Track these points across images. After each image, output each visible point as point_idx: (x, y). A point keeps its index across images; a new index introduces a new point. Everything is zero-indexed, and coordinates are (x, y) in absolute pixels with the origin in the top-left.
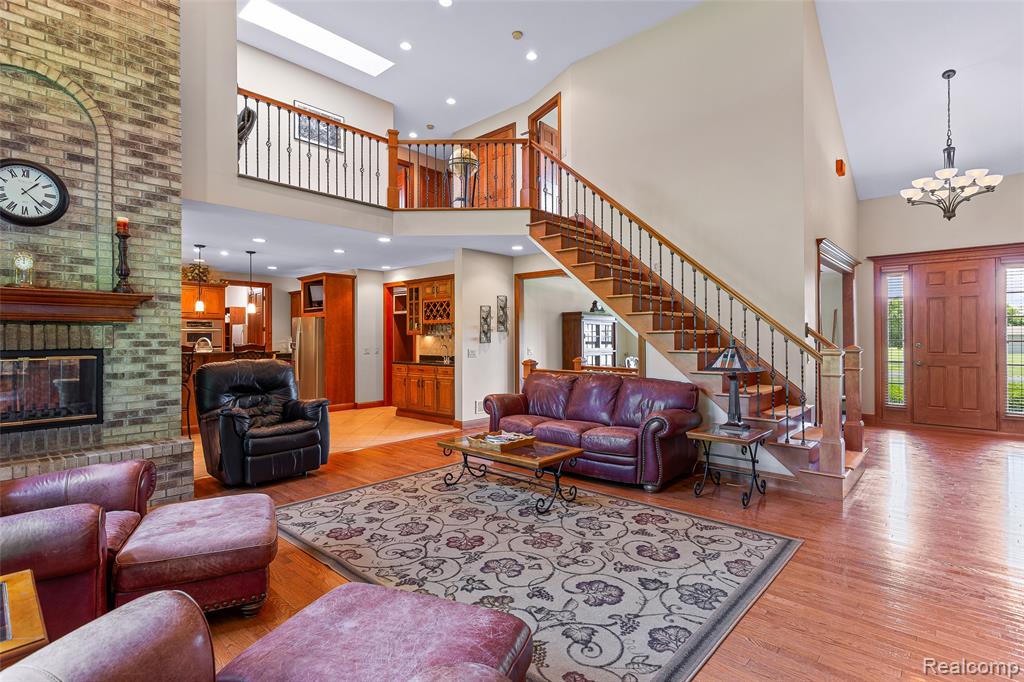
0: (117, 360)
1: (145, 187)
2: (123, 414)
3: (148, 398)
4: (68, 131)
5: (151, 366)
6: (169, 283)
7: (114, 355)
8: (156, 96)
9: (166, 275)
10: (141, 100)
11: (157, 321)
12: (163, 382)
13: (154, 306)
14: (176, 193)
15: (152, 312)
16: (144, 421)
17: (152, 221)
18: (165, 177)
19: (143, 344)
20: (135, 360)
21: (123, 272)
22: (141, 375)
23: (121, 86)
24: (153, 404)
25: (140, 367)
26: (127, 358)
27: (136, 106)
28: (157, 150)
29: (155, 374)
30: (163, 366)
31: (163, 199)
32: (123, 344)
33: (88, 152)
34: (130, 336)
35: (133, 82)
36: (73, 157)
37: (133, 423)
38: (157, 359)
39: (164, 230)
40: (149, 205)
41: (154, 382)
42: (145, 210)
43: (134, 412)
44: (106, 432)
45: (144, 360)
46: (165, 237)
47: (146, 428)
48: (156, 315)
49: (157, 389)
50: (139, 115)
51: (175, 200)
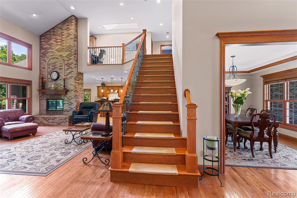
0: (65, 101)
1: (68, 71)
2: (66, 110)
3: (69, 108)
4: (59, 65)
5: (69, 102)
6: (72, 88)
7: (65, 100)
8: (70, 55)
9: (71, 86)
10: (68, 57)
11: (70, 94)
12: (71, 105)
13: (70, 92)
14: (73, 71)
15: (69, 93)
16: (69, 112)
17: (69, 77)
18: (71, 69)
19: (69, 98)
20: (67, 101)
21: (64, 86)
22: (68, 104)
23: (65, 55)
24: (69, 109)
25: (68, 102)
26: (66, 101)
27: (67, 58)
28: (70, 64)
29: (70, 104)
30: (71, 102)
31: (71, 73)
32: (66, 98)
33: (62, 68)
34: (67, 97)
35: (67, 54)
36: (60, 69)
37: (67, 112)
38: (70, 101)
39: (71, 78)
40: (69, 74)
41: (70, 105)
42: (69, 75)
43: (67, 110)
44: (64, 113)
45: (68, 101)
46: (71, 79)
47: (69, 113)
48: (70, 93)
49: (70, 106)
50: (68, 59)
51: (73, 73)
